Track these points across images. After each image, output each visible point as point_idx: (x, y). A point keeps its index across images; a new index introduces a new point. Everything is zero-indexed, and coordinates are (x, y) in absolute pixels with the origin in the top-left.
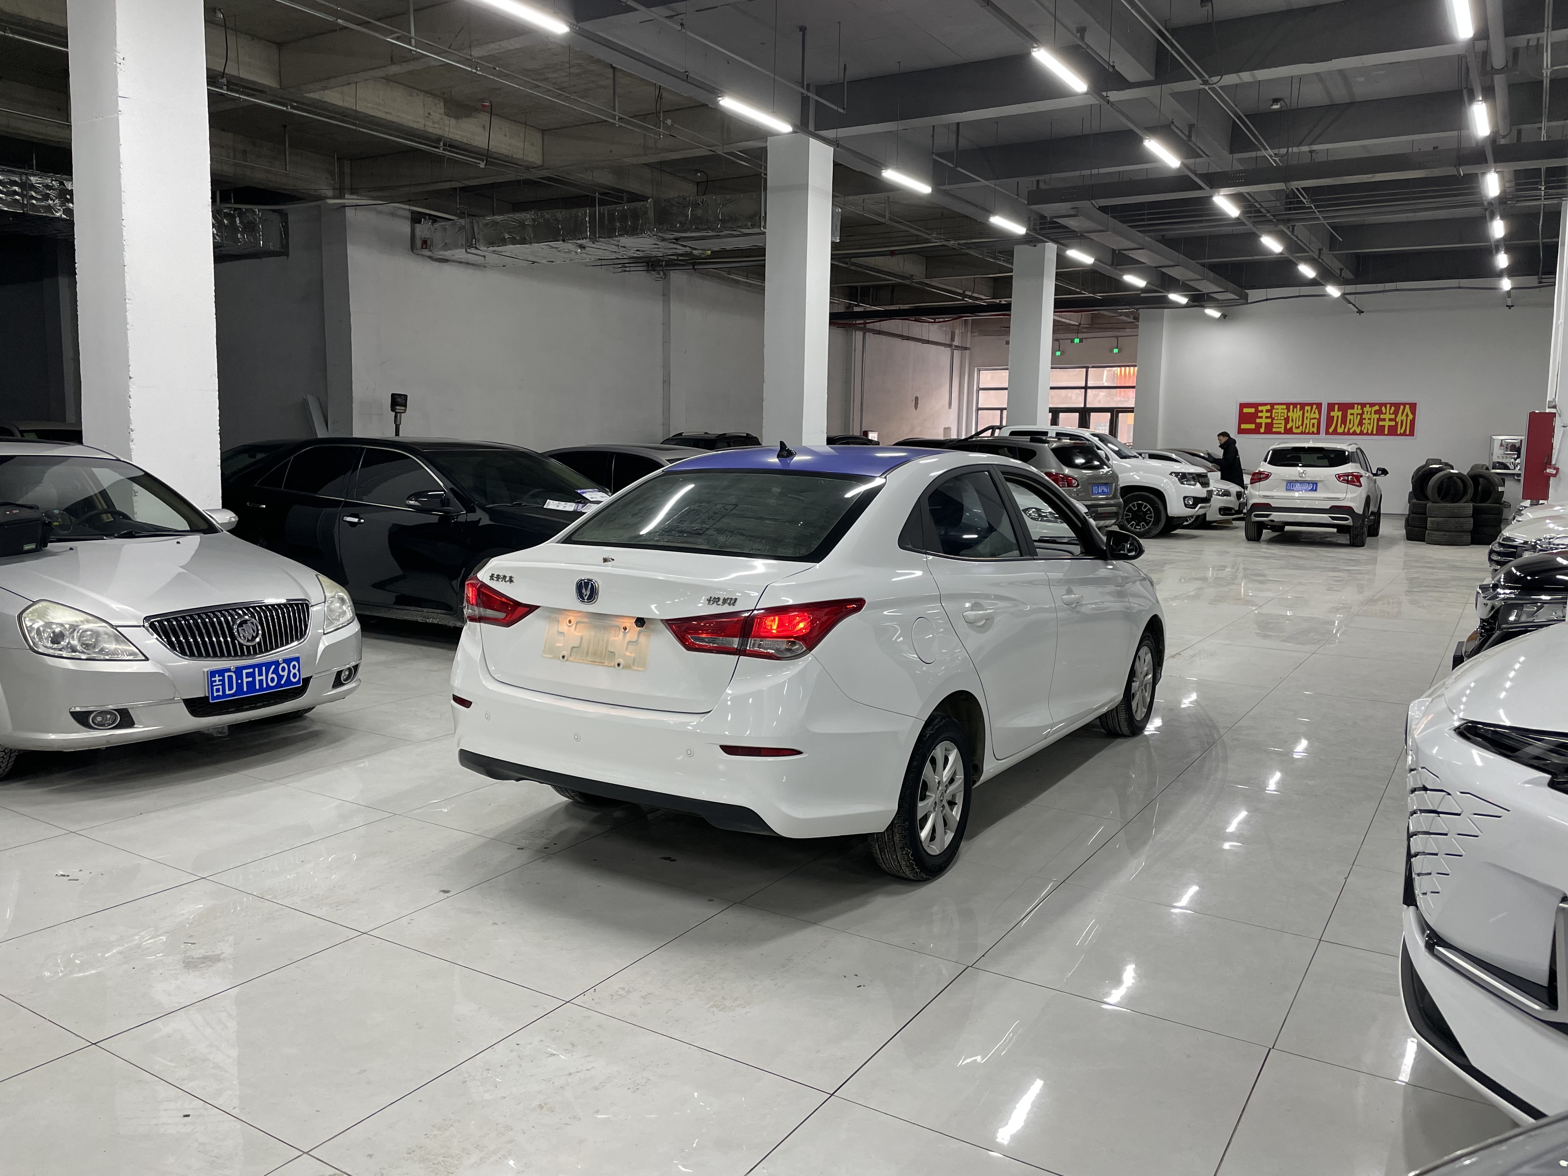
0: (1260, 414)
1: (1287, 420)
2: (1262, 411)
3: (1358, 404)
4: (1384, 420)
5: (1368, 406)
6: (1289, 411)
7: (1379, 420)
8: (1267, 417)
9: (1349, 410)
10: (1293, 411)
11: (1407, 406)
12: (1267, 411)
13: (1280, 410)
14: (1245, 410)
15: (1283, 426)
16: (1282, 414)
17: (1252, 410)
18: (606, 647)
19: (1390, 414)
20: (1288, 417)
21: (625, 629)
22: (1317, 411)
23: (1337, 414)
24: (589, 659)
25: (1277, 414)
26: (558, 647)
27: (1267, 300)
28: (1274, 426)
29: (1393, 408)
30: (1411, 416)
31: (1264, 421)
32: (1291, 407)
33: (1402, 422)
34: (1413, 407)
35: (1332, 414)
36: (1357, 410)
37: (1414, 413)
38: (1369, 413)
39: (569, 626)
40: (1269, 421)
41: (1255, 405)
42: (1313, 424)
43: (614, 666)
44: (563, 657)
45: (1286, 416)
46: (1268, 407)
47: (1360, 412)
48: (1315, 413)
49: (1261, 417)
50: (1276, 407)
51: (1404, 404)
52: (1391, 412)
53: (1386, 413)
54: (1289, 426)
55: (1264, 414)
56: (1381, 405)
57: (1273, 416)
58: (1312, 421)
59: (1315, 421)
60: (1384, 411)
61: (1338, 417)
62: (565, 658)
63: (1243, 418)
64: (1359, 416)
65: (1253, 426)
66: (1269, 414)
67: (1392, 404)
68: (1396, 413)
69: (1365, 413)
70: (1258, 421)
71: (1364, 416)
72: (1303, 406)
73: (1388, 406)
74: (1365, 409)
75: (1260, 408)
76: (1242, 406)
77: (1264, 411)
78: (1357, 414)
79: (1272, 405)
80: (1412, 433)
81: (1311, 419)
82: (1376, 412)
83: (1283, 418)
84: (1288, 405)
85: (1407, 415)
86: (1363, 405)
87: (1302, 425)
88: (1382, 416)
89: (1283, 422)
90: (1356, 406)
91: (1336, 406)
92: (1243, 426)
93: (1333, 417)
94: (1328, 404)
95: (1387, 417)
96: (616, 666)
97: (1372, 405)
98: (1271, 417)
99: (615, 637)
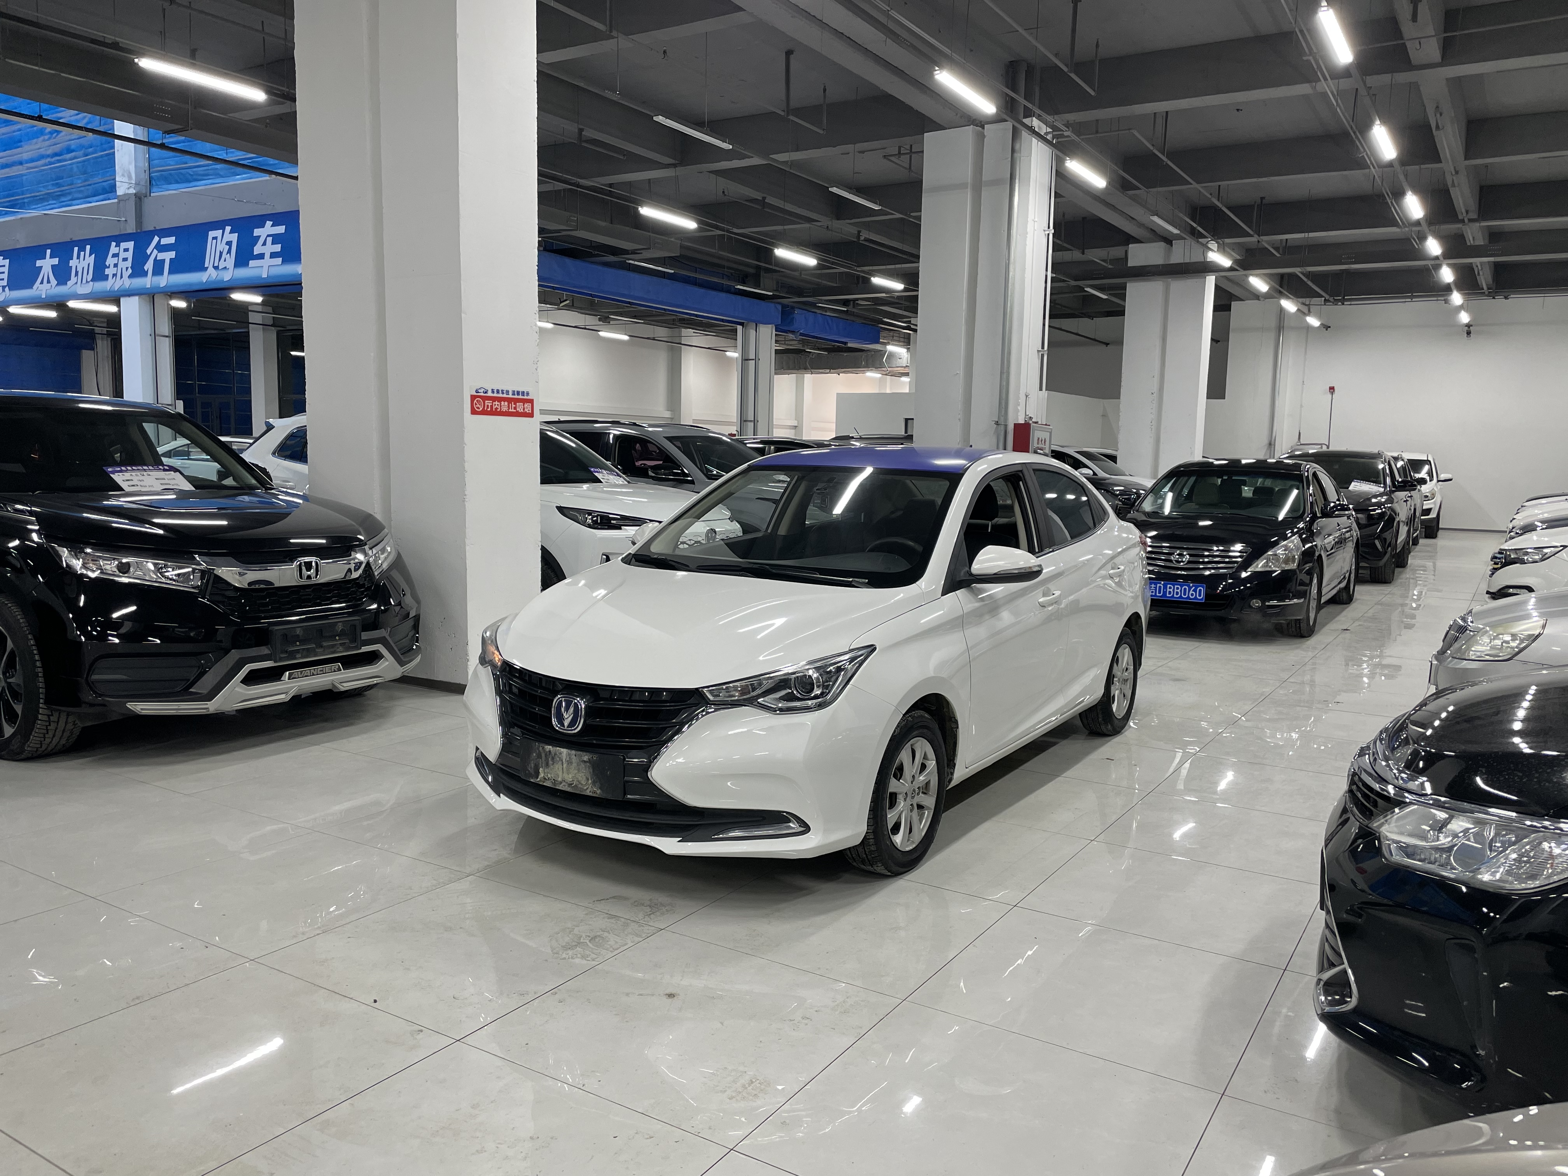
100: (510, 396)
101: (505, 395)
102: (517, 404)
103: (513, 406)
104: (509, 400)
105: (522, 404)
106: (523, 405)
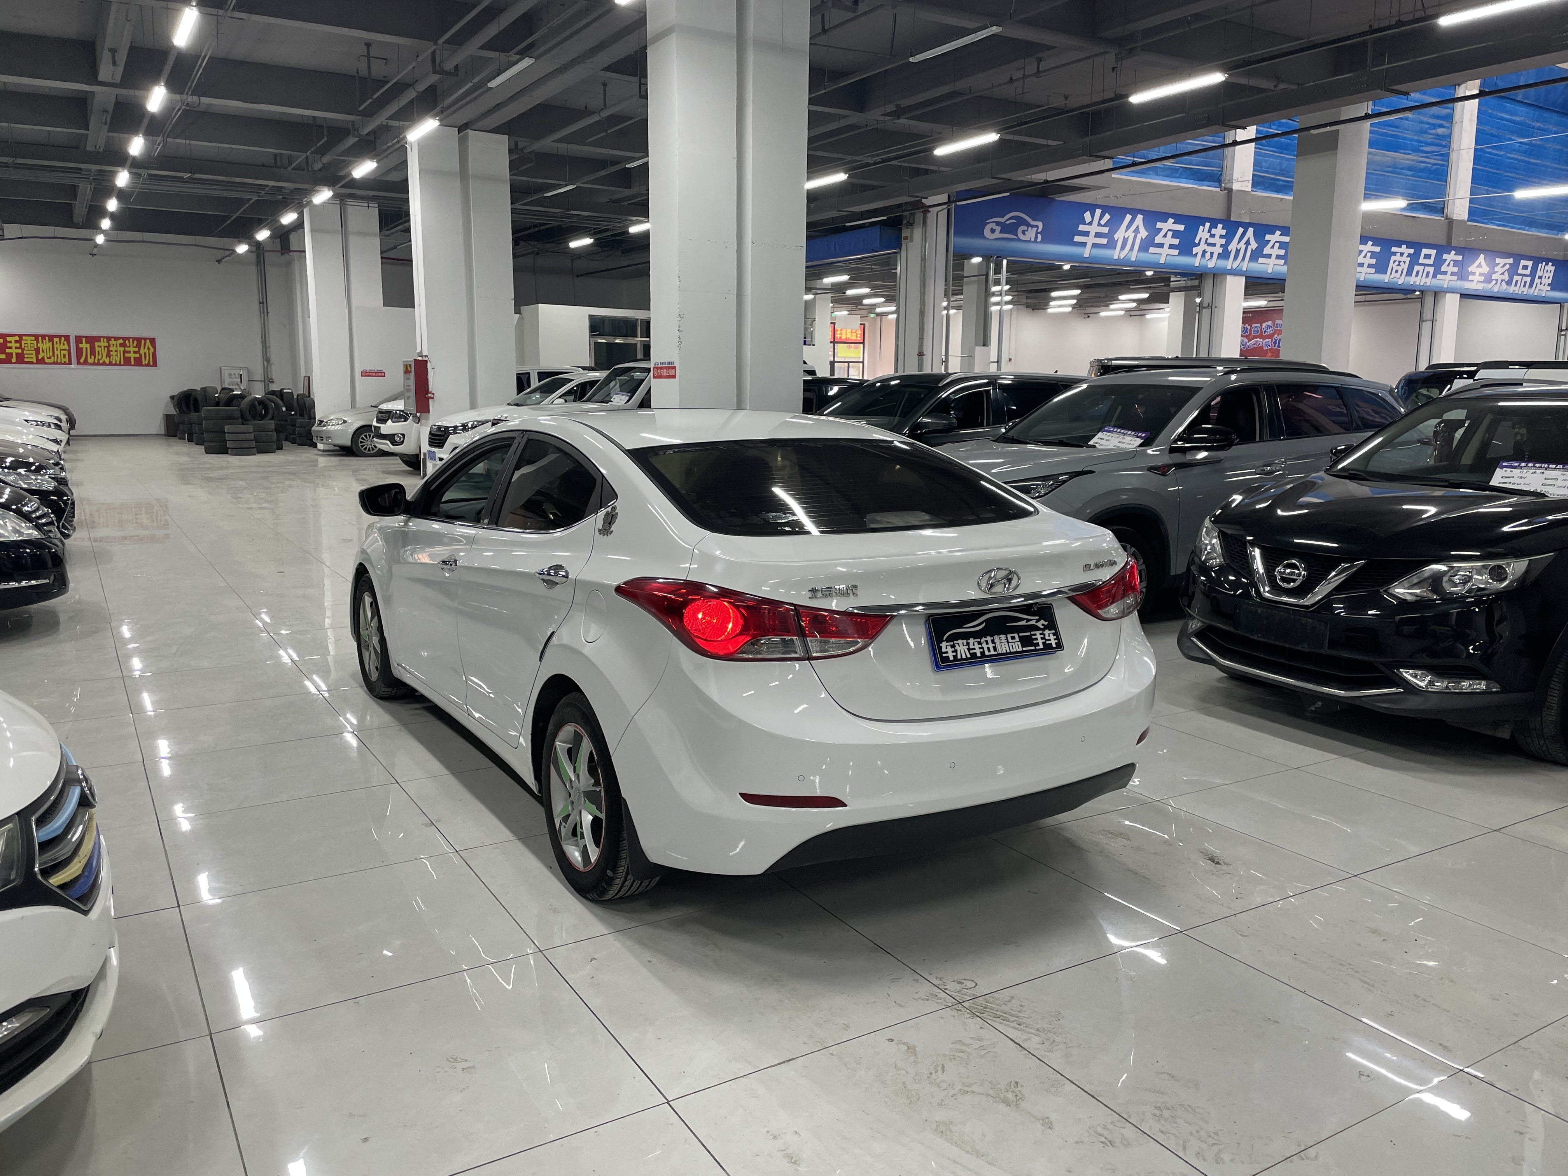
0: (9, 345)
1: (37, 351)
2: (10, 342)
3: (104, 337)
4: (129, 352)
5: (113, 339)
6: (38, 342)
7: (125, 352)
8: (16, 348)
9: (96, 343)
10: (42, 342)
11: (148, 341)
12: (16, 342)
13: (28, 342)
15: (34, 356)
16: (32, 345)
17: (2, 341)
19: (133, 347)
20: (38, 348)
23: (84, 345)
25: (26, 345)
27: (23, 237)
28: (26, 356)
29: (135, 342)
30: (152, 350)
31: (14, 351)
32: (40, 338)
33: (145, 354)
34: (153, 341)
35: (81, 346)
36: (104, 343)
37: (154, 348)
38: (115, 346)
40: (20, 351)
41: (3, 336)
42: (64, 355)
46: (17, 338)
48: (64, 344)
49: (11, 348)
50: (24, 338)
51: (145, 339)
52: (135, 345)
54: (40, 357)
55: (13, 345)
56: (124, 339)
57: (23, 347)
58: (63, 352)
59: (66, 352)
60: (128, 345)
61: (86, 349)
64: (106, 349)
65: (4, 356)
66: (18, 345)
67: (134, 339)
68: (139, 346)
69: (112, 345)
70: (8, 351)
71: (110, 349)
72: (51, 338)
73: (131, 340)
74: (110, 342)
75: (8, 339)
77: (13, 342)
78: (104, 347)
79: (21, 336)
80: (155, 364)
81: (61, 350)
82: (121, 345)
83: (33, 349)
84: (36, 337)
85: (149, 349)
86: (109, 339)
87: (53, 355)
88: (127, 349)
89: (34, 352)
90: (102, 339)
91: (84, 339)
94: (75, 336)
97: (116, 339)
98: (20, 348)
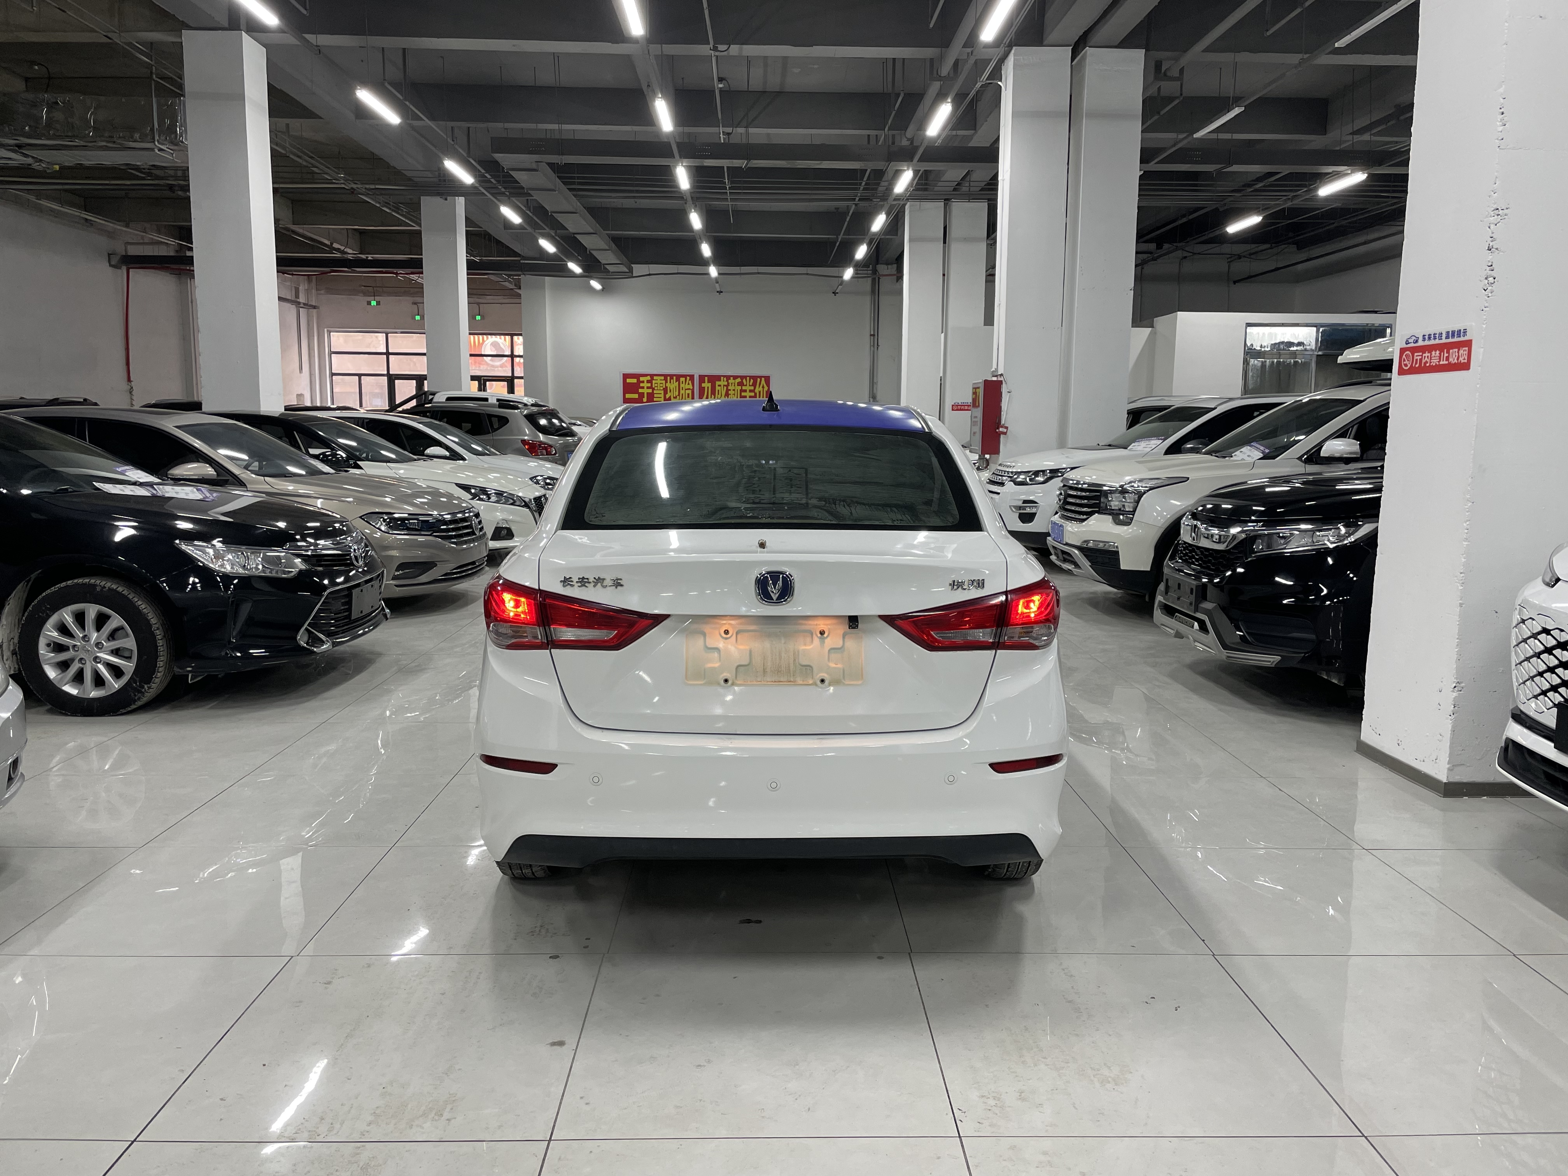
0: (642, 385)
1: (665, 390)
2: (643, 382)
3: (724, 376)
4: (745, 391)
5: (732, 378)
6: (666, 382)
7: (742, 391)
8: (648, 388)
9: (717, 382)
10: (670, 382)
11: (763, 379)
12: (648, 382)
13: (658, 380)
14: (629, 381)
15: (662, 396)
16: (661, 385)
17: (635, 381)
18: (795, 660)
19: (750, 386)
20: (666, 387)
21: (822, 633)
22: (690, 382)
23: (707, 385)
24: (769, 679)
25: (656, 385)
26: (713, 669)
27: (650, 275)
28: (655, 395)
29: (752, 381)
30: (766, 388)
31: (646, 391)
32: (669, 378)
33: (760, 392)
34: (767, 379)
35: (703, 385)
36: (723, 382)
37: (768, 386)
38: (733, 384)
39: (726, 639)
40: (650, 391)
41: (637, 376)
42: (688, 394)
43: (815, 684)
44: (726, 681)
45: (664, 387)
46: (649, 378)
47: (726, 383)
48: (689, 384)
49: (643, 388)
50: (655, 378)
51: (761, 377)
52: (751, 384)
53: (746, 385)
54: (667, 396)
55: (645, 385)
56: (742, 377)
57: (653, 387)
58: (687, 392)
59: (690, 392)
60: (745, 384)
61: (708, 387)
62: (730, 682)
63: (628, 388)
64: (725, 388)
65: (636, 396)
66: (649, 385)
67: (751, 377)
68: (754, 385)
69: (730, 384)
70: (640, 391)
71: (729, 388)
72: (678, 377)
73: (748, 378)
74: (730, 381)
75: (642, 379)
76: (626, 376)
77: (645, 382)
78: (724, 385)
79: (652, 376)
81: (686, 389)
82: (739, 384)
83: (662, 388)
84: (665, 376)
85: (763, 387)
86: (728, 378)
87: (679, 395)
88: (744, 388)
89: (662, 392)
90: (722, 378)
91: (706, 378)
92: (628, 396)
93: (704, 387)
94: (699, 375)
95: (748, 388)
96: (819, 683)
97: (735, 377)
98: (651, 387)
99: (805, 645)
100: (1444, 341)
101: (1437, 341)
102: (1451, 351)
103: (1446, 355)
104: (1441, 347)
105: (1457, 350)
106: (1458, 352)
